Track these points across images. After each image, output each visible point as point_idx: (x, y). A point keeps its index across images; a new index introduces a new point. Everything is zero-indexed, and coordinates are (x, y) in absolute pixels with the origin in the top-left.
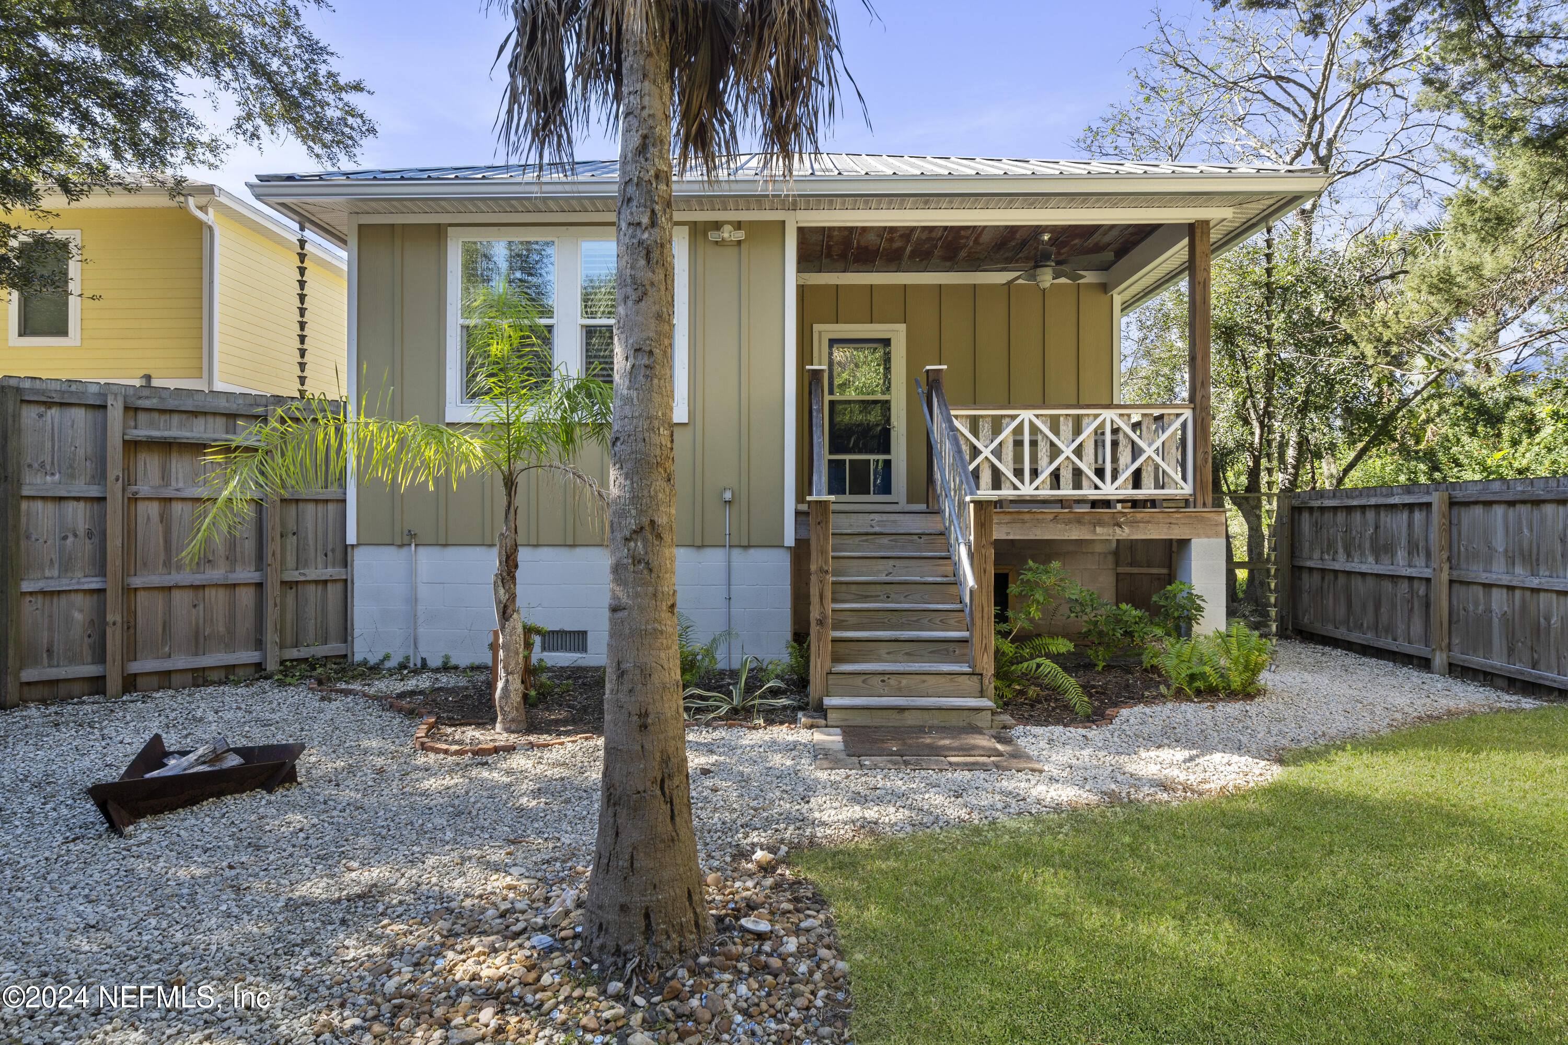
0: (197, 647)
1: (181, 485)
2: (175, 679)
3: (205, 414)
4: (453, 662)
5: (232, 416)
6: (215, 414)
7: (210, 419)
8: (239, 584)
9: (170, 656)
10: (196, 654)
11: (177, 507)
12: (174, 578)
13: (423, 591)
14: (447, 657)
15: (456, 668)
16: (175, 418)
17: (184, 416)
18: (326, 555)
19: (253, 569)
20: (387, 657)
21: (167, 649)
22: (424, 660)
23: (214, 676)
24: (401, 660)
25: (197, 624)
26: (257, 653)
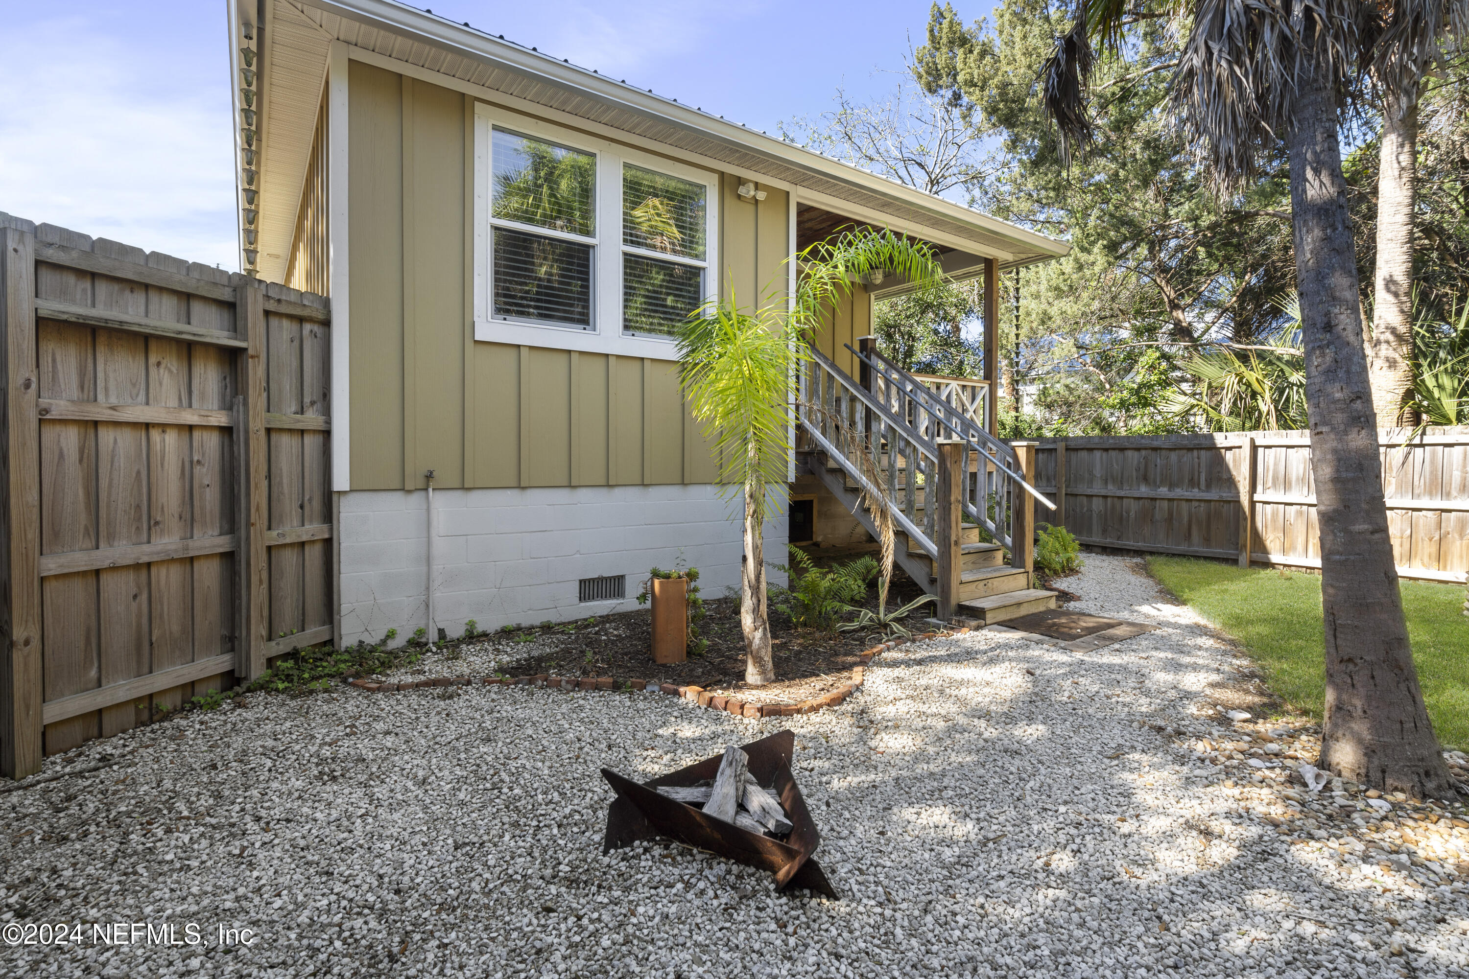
0: (139, 662)
1: (113, 400)
2: (109, 722)
3: (147, 287)
4: (480, 628)
5: (187, 297)
6: (161, 289)
7: (154, 297)
8: (198, 557)
9: (99, 685)
10: (139, 675)
11: (106, 436)
12: (105, 556)
13: (440, 546)
14: (472, 625)
15: (485, 635)
16: (102, 288)
17: (116, 287)
18: (302, 507)
19: (217, 532)
20: (391, 635)
21: (93, 673)
22: (441, 632)
23: (166, 704)
24: (411, 635)
25: (139, 625)
26: (227, 657)
